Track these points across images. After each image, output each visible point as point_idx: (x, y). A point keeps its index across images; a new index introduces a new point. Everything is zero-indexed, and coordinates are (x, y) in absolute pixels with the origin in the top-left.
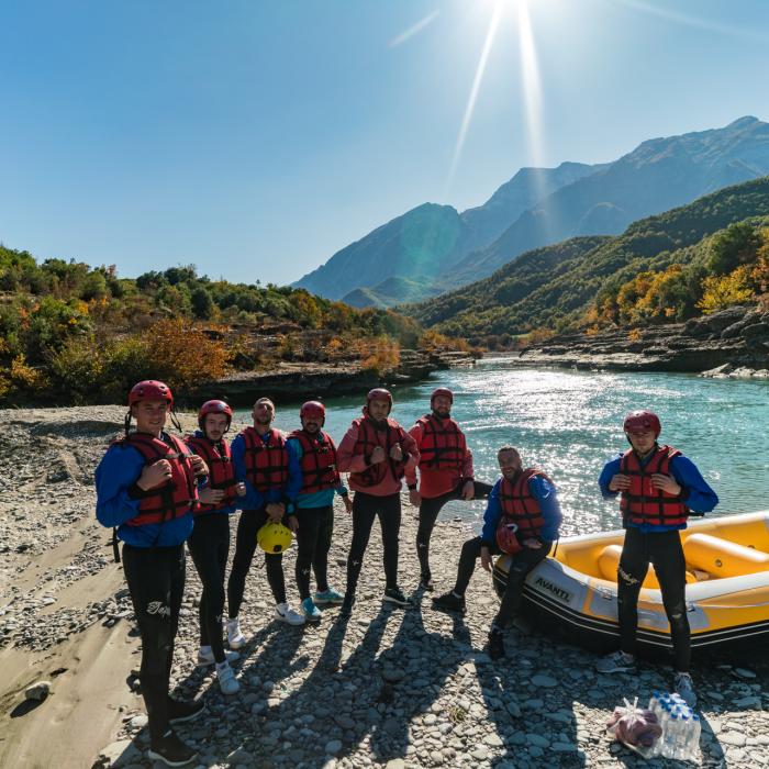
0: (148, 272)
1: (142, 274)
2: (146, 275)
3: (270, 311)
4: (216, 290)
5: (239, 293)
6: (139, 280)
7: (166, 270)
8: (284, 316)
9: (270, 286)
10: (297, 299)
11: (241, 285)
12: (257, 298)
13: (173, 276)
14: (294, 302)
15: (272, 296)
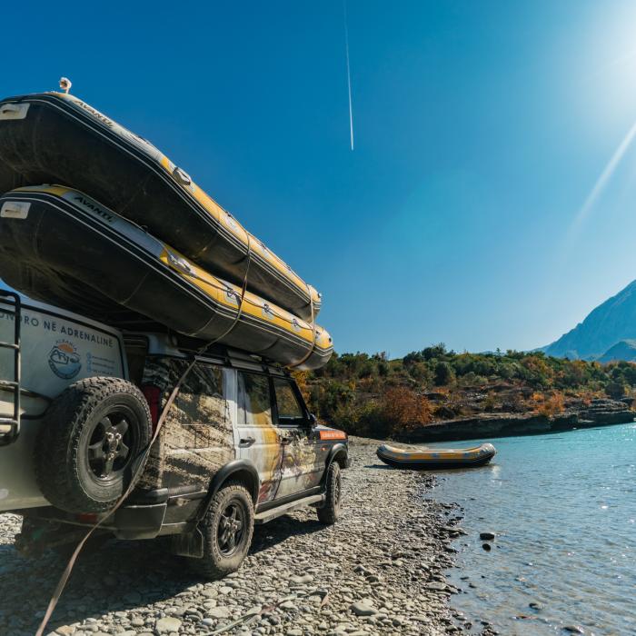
0: (410, 353)
1: (406, 355)
2: (409, 355)
3: (502, 374)
4: (459, 362)
5: (476, 361)
6: (405, 359)
7: (423, 349)
8: (515, 376)
9: (509, 352)
10: (528, 361)
11: (480, 355)
12: (492, 365)
13: (428, 353)
14: (525, 365)
15: (507, 361)
